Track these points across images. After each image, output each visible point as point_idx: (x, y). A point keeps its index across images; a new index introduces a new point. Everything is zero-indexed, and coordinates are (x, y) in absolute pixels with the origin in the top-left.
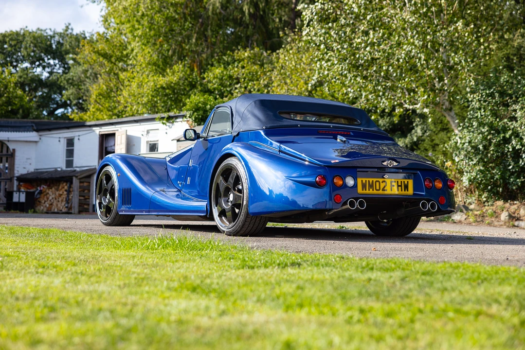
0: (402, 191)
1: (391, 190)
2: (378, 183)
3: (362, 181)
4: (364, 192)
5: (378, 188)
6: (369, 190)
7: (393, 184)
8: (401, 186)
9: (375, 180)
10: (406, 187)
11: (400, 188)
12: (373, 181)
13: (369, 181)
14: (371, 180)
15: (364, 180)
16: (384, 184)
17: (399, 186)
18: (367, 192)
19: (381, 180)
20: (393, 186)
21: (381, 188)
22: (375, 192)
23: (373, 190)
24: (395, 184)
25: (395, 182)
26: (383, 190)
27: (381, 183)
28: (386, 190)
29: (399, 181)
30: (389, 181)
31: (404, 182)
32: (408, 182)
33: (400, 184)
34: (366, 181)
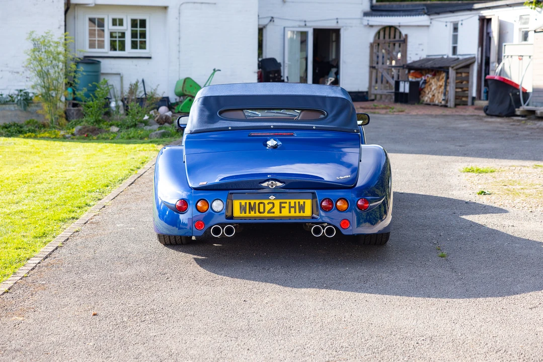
0: (295, 212)
1: (280, 212)
2: (262, 206)
3: (240, 203)
4: (243, 215)
5: (262, 210)
6: (250, 213)
7: (283, 205)
8: (295, 207)
9: (257, 202)
10: (302, 208)
11: (292, 210)
12: (255, 203)
13: (250, 203)
14: (252, 202)
15: (243, 202)
16: (271, 205)
17: (292, 207)
18: (247, 215)
19: (266, 202)
20: (284, 207)
21: (266, 211)
22: (258, 214)
23: (255, 213)
24: (287, 205)
25: (286, 203)
26: (269, 212)
27: (266, 205)
28: (274, 213)
29: (292, 202)
30: (277, 202)
31: (299, 203)
32: (304, 202)
33: (292, 205)
34: (246, 203)
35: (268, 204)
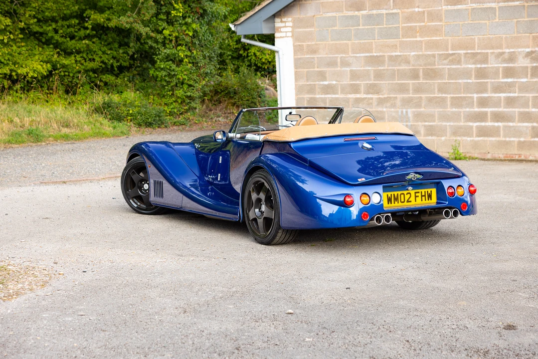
0: (425, 200)
1: (416, 201)
2: (402, 196)
3: (387, 195)
4: (390, 206)
5: (403, 200)
6: (394, 203)
8: (425, 196)
9: (399, 193)
10: (430, 196)
14: (396, 193)
15: (389, 194)
16: (409, 195)
17: (423, 196)
18: (393, 205)
19: (405, 192)
21: (406, 200)
22: (400, 204)
23: (398, 203)
24: (419, 195)
25: (419, 192)
26: (408, 201)
27: (406, 195)
28: (411, 202)
29: (423, 191)
30: (413, 192)
31: (428, 191)
32: (431, 191)
33: (423, 194)
34: (391, 195)
35: (407, 194)
